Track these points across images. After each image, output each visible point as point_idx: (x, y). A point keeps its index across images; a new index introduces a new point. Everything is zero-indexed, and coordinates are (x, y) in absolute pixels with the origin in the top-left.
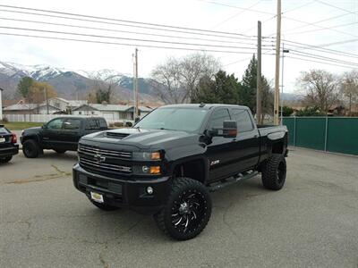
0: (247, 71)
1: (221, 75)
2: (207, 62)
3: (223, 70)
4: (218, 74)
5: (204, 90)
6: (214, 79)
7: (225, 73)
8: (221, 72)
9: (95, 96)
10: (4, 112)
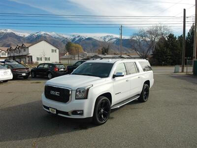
0: (189, 33)
1: (171, 36)
2: (162, 29)
3: (172, 33)
4: (169, 36)
5: (160, 46)
6: (167, 39)
7: (173, 35)
8: (171, 34)
9: (101, 50)
10: (60, 59)
